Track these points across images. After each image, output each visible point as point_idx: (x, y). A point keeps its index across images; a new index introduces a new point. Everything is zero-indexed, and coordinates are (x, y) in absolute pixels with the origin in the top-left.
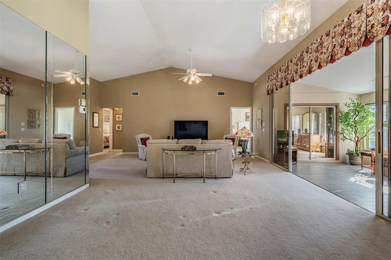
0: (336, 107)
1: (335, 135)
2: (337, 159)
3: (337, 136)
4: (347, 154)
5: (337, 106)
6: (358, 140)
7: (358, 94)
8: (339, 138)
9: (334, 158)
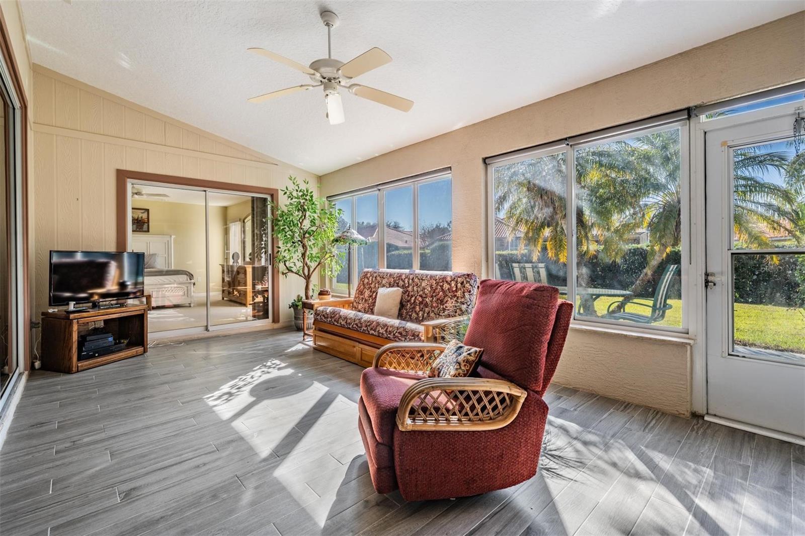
0: (272, 196)
1: (270, 264)
2: (276, 320)
3: (273, 265)
4: (290, 308)
5: (273, 194)
6: (309, 274)
7: (315, 175)
8: (279, 271)
9: (268, 318)
